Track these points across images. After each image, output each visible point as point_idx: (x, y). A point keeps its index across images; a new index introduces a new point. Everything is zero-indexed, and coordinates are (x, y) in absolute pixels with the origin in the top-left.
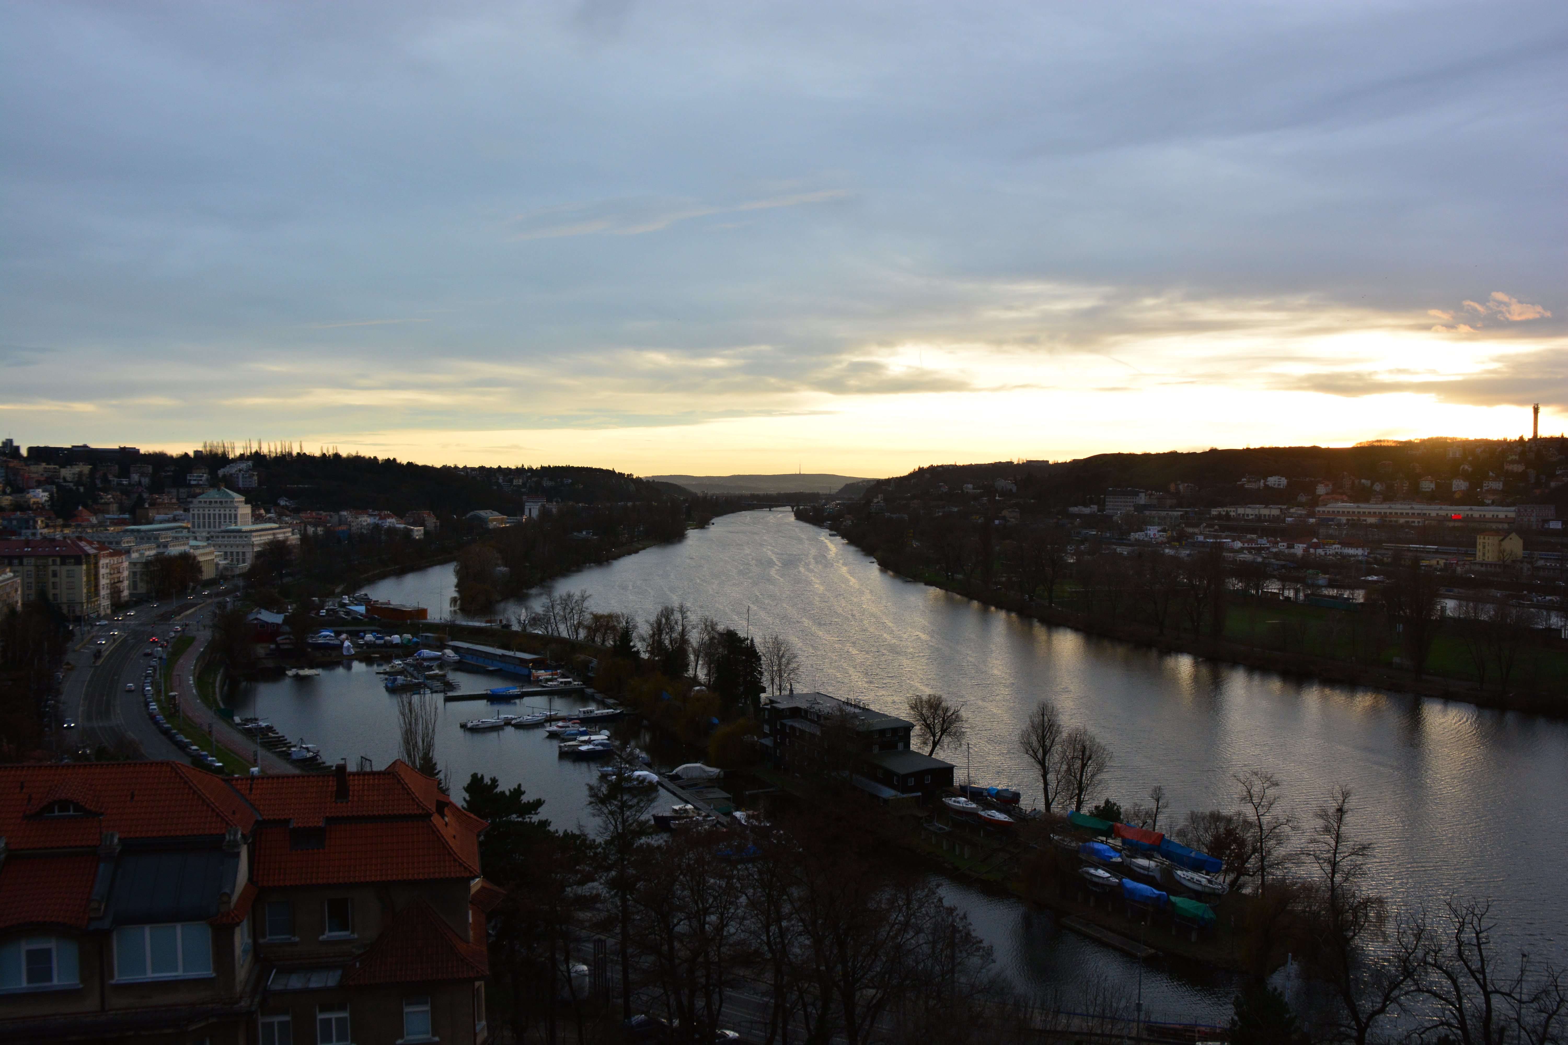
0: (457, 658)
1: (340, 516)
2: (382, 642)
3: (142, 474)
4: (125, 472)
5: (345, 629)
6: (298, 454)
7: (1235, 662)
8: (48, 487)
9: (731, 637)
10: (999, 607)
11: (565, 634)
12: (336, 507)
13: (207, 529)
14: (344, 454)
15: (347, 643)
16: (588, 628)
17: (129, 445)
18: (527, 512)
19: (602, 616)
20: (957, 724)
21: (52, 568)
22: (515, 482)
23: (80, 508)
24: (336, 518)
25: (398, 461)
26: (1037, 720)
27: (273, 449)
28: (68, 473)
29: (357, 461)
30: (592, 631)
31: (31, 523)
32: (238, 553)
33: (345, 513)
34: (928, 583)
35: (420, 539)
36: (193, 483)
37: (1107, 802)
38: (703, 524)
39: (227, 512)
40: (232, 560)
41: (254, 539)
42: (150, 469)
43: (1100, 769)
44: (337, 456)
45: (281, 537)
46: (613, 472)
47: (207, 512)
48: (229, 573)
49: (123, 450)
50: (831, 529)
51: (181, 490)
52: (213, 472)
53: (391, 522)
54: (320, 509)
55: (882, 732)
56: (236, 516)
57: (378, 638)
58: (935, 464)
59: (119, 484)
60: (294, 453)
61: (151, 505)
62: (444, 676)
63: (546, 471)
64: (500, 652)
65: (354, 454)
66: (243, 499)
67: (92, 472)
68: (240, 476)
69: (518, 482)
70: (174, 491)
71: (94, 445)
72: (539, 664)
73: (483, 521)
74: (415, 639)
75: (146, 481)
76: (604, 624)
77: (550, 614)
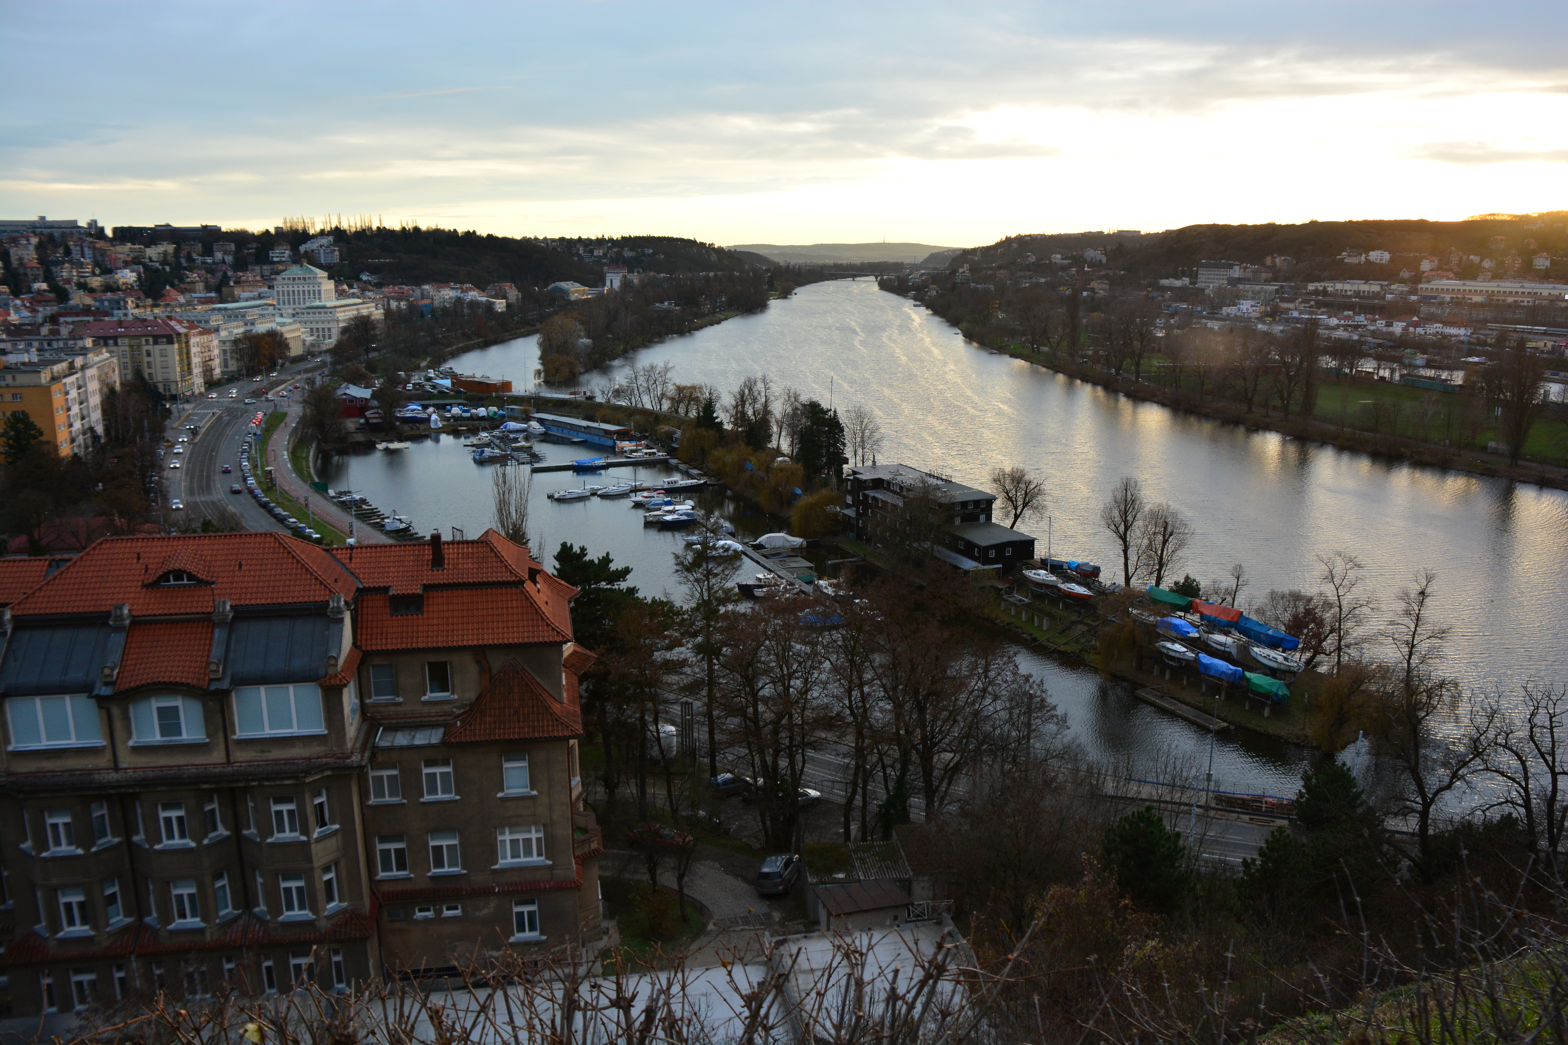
0: (542, 430)
1: (422, 290)
2: (468, 415)
3: (225, 252)
4: (208, 251)
5: (432, 402)
6: (378, 228)
7: (1323, 441)
8: (135, 267)
9: (814, 410)
10: (1085, 380)
11: (648, 406)
12: (418, 282)
13: (292, 306)
14: (424, 227)
15: (434, 417)
16: (672, 399)
17: (210, 223)
18: (608, 283)
19: (684, 388)
20: (1039, 498)
21: (145, 348)
22: (596, 253)
23: (168, 287)
24: (418, 292)
25: (478, 233)
26: (1120, 495)
27: (352, 224)
28: (153, 252)
29: (437, 234)
30: (676, 402)
31: (122, 303)
32: (323, 329)
33: (426, 287)
34: (1014, 355)
35: (502, 313)
36: (275, 259)
37: (1187, 578)
38: (785, 294)
39: (311, 288)
40: (318, 336)
41: (338, 315)
42: (232, 247)
43: (1181, 545)
44: (417, 230)
45: (365, 312)
46: (694, 242)
47: (291, 289)
48: (316, 349)
49: (205, 228)
50: (915, 299)
51: (265, 267)
52: (295, 248)
53: (474, 295)
54: (402, 284)
55: (964, 504)
56: (319, 292)
57: (464, 411)
58: (1023, 234)
59: (203, 263)
60: (374, 228)
61: (236, 282)
62: (531, 448)
63: (627, 242)
64: (585, 423)
65: (434, 227)
66: (325, 274)
67: (177, 251)
68: (322, 251)
69: (598, 252)
70: (257, 268)
71: (177, 224)
72: (624, 435)
73: (565, 293)
74: (501, 412)
75: (229, 259)
76: (687, 395)
77: (633, 386)
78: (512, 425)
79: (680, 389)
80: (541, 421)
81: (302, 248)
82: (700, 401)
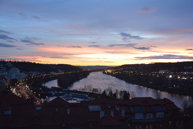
9: (125, 92)
13: (12, 74)
15: (53, 93)
16: (92, 90)
18: (59, 72)
25: (36, 63)
44: (24, 62)
46: (71, 65)
47: (12, 71)
56: (17, 72)
57: (57, 92)
60: (17, 61)
64: (80, 94)
66: (18, 69)
74: (64, 92)
76: (95, 90)
77: (85, 89)
78: (67, 94)
80: (72, 94)
81: (6, 64)
82: (98, 91)
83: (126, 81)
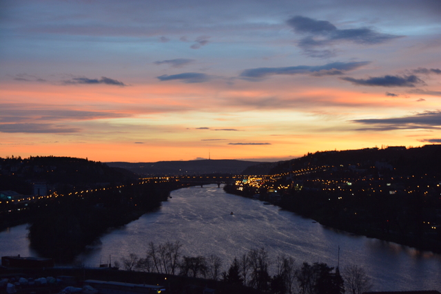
9: (323, 268)
30: (185, 268)
46: (86, 160)
76: (194, 264)
77: (152, 259)
79: (187, 260)
82: (206, 268)
83: (327, 225)
